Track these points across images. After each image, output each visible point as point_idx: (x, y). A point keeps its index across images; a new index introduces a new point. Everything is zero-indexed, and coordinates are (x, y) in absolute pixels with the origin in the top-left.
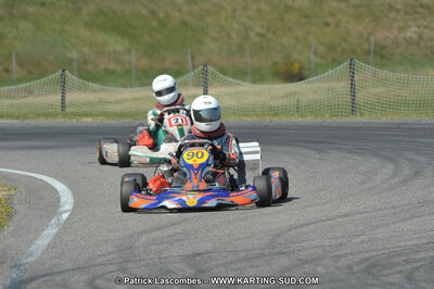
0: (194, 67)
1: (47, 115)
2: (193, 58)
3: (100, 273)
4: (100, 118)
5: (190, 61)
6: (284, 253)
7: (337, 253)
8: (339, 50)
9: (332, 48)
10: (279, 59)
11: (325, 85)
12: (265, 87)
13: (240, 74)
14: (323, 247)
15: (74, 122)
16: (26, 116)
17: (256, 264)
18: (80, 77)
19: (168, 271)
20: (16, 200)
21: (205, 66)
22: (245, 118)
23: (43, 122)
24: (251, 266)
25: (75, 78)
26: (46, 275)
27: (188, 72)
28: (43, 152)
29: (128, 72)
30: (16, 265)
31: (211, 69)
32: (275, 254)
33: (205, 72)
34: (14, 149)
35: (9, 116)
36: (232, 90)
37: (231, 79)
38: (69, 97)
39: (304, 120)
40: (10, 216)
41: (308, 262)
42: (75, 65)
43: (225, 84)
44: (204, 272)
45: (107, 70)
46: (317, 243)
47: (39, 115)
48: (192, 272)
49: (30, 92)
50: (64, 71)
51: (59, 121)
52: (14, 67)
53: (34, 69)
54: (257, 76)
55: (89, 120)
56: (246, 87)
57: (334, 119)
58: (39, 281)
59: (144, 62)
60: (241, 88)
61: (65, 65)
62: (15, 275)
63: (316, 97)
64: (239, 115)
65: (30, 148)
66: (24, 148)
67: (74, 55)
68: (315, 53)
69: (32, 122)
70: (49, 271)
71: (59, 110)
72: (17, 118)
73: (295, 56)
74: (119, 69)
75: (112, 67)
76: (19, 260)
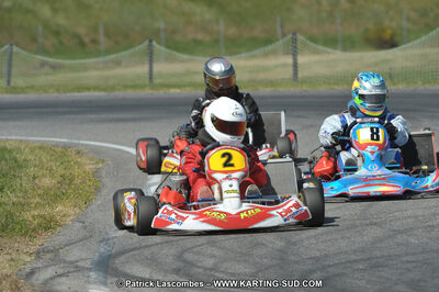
0: (284, 35)
1: (134, 87)
2: (282, 26)
3: (189, 245)
4: (188, 89)
5: (279, 29)
6: (375, 224)
7: (431, 223)
8: (432, 15)
9: (424, 14)
10: (371, 26)
11: (418, 52)
12: (356, 55)
13: (331, 42)
14: (416, 217)
15: (161, 93)
16: (113, 88)
17: (348, 235)
18: (168, 47)
19: (258, 244)
20: (103, 173)
21: (294, 34)
22: (336, 87)
23: (131, 94)
24: (342, 238)
25: (163, 48)
26: (135, 249)
27: (277, 40)
28: (130, 125)
29: (217, 41)
30: (104, 239)
31: (300, 37)
32: (367, 225)
33: (295, 41)
34: (102, 121)
35: (96, 88)
36: (324, 57)
37: (321, 47)
38: (157, 68)
39: (396, 87)
40: (98, 189)
41: (400, 232)
42: (162, 35)
43: (316, 52)
44: (295, 244)
45: (195, 41)
46: (409, 212)
47: (126, 87)
48: (283, 244)
49: (118, 63)
50: (151, 41)
51: (147, 93)
52: (102, 38)
53: (121, 39)
54: (348, 44)
55: (178, 91)
56: (337, 55)
57: (427, 86)
58: (127, 255)
59: (232, 31)
60: (332, 57)
61: (152, 36)
62: (103, 249)
63: (408, 64)
64: (329, 84)
65: (118, 120)
66: (111, 121)
67: (162, 25)
68: (408, 19)
69: (119, 94)
70: (138, 245)
71: (147, 82)
72: (105, 90)
73: (387, 23)
74: (207, 38)
75: (200, 36)
76: (107, 234)
